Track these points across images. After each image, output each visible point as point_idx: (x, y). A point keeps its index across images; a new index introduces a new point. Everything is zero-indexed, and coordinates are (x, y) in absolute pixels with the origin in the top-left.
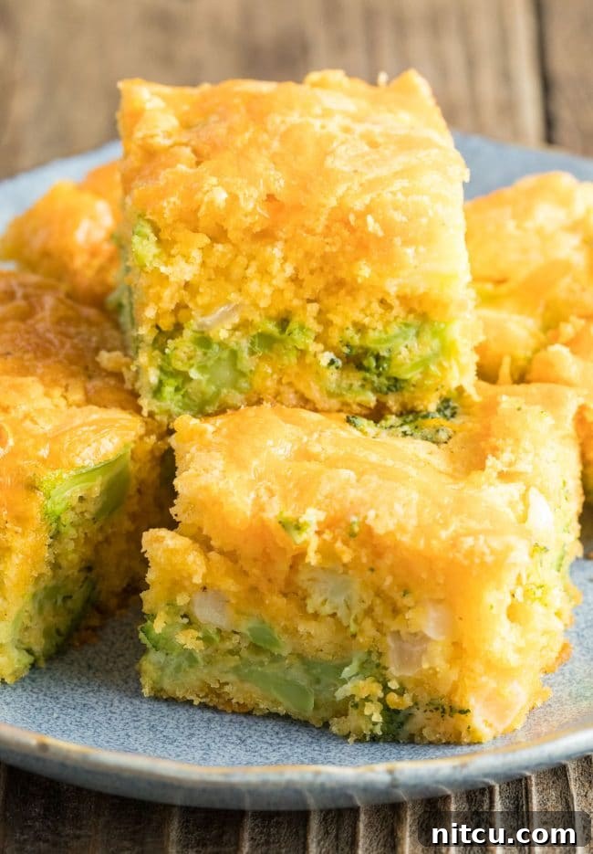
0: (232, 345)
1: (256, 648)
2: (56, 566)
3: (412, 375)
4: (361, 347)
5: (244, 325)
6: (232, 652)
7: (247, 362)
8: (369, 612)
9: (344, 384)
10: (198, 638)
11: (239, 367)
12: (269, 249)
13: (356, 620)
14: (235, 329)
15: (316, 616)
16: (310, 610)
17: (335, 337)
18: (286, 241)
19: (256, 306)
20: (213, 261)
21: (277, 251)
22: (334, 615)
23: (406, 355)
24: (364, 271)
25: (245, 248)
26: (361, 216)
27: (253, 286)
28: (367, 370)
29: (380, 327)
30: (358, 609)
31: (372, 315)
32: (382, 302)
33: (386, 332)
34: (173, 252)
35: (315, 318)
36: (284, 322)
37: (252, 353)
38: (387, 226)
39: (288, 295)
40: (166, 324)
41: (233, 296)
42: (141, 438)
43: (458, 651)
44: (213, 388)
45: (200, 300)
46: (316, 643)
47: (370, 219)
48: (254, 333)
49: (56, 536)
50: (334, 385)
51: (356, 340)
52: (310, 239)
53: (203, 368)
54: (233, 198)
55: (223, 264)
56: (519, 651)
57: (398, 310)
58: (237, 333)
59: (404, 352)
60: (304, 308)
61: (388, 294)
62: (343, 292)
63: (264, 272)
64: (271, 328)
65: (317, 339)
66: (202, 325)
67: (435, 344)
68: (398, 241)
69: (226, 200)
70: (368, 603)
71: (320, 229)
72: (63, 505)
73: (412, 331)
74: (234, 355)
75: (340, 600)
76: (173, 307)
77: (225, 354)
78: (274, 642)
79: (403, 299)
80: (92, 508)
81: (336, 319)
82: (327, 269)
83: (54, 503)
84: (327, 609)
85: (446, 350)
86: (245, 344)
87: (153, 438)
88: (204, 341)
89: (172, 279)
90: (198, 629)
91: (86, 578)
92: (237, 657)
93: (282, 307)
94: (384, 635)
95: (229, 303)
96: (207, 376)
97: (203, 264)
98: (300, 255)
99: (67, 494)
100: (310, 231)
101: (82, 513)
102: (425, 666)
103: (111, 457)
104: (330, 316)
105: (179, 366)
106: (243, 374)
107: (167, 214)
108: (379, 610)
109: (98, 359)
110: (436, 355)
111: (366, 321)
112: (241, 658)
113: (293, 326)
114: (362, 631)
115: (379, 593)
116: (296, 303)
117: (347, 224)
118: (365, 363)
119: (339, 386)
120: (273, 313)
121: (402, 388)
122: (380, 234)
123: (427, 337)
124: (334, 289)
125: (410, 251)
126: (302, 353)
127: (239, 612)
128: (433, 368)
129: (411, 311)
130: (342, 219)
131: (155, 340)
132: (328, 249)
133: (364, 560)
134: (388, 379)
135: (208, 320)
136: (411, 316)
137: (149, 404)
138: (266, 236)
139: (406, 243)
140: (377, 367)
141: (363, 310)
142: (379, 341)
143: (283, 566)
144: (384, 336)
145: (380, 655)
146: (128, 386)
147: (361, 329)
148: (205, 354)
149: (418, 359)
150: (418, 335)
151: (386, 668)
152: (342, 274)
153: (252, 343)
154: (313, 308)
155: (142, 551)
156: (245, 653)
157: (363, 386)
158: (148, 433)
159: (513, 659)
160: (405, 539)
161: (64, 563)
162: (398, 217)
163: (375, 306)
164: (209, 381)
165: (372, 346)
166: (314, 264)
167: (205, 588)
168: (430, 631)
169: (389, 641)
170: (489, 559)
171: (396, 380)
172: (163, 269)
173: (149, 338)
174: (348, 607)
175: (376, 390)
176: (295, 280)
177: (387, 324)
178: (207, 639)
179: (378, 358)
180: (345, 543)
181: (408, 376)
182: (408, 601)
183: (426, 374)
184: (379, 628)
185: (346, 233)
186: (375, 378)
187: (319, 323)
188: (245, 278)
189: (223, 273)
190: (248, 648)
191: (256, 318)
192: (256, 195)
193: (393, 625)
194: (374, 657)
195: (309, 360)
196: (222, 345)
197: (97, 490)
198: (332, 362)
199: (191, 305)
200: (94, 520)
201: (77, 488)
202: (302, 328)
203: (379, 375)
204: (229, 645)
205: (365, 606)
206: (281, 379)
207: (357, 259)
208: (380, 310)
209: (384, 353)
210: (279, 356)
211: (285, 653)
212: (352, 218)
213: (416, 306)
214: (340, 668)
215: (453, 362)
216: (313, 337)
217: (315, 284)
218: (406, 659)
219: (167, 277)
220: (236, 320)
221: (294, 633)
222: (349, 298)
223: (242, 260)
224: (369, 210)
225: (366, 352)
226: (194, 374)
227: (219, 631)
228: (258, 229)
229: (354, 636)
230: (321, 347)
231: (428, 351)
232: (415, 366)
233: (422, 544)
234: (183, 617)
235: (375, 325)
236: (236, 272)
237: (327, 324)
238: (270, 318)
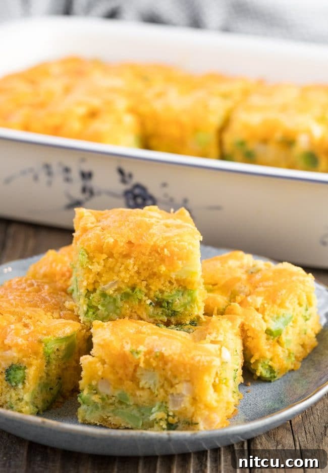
0: (114, 296)
1: (121, 402)
2: (48, 375)
3: (181, 310)
4: (162, 299)
5: (118, 290)
6: (112, 404)
7: (120, 303)
8: (162, 386)
9: (155, 312)
10: (99, 398)
11: (117, 305)
12: (129, 260)
13: (158, 390)
14: (115, 291)
15: (143, 389)
16: (141, 386)
17: (152, 294)
18: (135, 258)
19: (123, 282)
20: (108, 265)
21: (131, 261)
22: (149, 388)
23: (178, 302)
24: (163, 269)
25: (120, 260)
26: (163, 249)
27: (123, 274)
28: (164, 307)
29: (169, 291)
30: (158, 385)
31: (166, 286)
32: (170, 282)
33: (171, 293)
34: (94, 261)
35: (145, 287)
36: (133, 289)
37: (122, 300)
38: (172, 253)
39: (135, 278)
40: (91, 288)
41: (115, 278)
42: (80, 331)
43: (195, 400)
44: (107, 313)
45: (103, 279)
46: (143, 399)
47: (166, 250)
48: (122, 292)
49: (48, 363)
50: (151, 312)
51: (160, 296)
52: (144, 257)
53: (103, 305)
54: (116, 241)
55: (112, 266)
56: (217, 401)
57: (175, 285)
58: (116, 292)
59: (178, 301)
60: (141, 283)
61: (171, 278)
62: (155, 277)
63: (127, 269)
64: (129, 290)
65: (146, 295)
66: (104, 288)
67: (189, 298)
68: (175, 258)
69: (113, 242)
70: (162, 383)
71: (147, 253)
72: (51, 350)
73: (181, 294)
74: (115, 300)
75: (152, 382)
76: (93, 282)
77: (112, 300)
78: (127, 400)
79: (177, 281)
80: (61, 354)
81: (153, 287)
82: (149, 269)
83: (48, 348)
84: (147, 386)
85: (193, 301)
86: (119, 297)
87: (85, 330)
88: (104, 295)
89: (93, 270)
90: (100, 394)
91: (58, 382)
92: (113, 406)
93: (133, 283)
94: (167, 395)
95: (113, 280)
96: (105, 308)
97: (104, 266)
98: (140, 263)
99: (53, 346)
100: (144, 254)
101: (58, 356)
102: (183, 406)
103: (69, 335)
104: (150, 286)
105: (94, 304)
106: (118, 308)
107: (92, 246)
108: (166, 385)
109: (65, 305)
110: (189, 302)
111: (164, 288)
112: (115, 407)
113: (137, 290)
114: (159, 394)
115: (166, 379)
116: (138, 281)
117: (157, 252)
118: (163, 305)
119: (153, 313)
120: (130, 285)
121: (177, 315)
122: (169, 255)
123: (186, 296)
124: (152, 276)
125: (180, 262)
126: (140, 301)
127: (114, 388)
128: (188, 307)
129: (180, 285)
130: (156, 251)
131: (86, 295)
132: (150, 261)
133: (161, 365)
134: (172, 311)
135: (106, 287)
136: (180, 287)
137: (83, 319)
138: (127, 256)
139: (179, 259)
140: (168, 306)
141: (162, 284)
142: (169, 296)
143: (131, 369)
144: (170, 294)
145: (166, 403)
146: (76, 313)
147: (162, 292)
148: (104, 300)
149: (182, 304)
150: (183, 295)
151: (168, 408)
152: (155, 270)
153: (122, 296)
154: (144, 283)
155: (80, 363)
156: (116, 404)
157: (162, 314)
158: (83, 329)
159: (215, 404)
160: (176, 357)
161: (51, 374)
162: (176, 249)
163: (167, 283)
164: (105, 310)
165: (166, 298)
166: (145, 267)
167: (102, 378)
168: (184, 392)
169: (170, 397)
170: (206, 364)
171: (175, 311)
172: (90, 267)
173: (84, 294)
174: (155, 385)
175: (167, 315)
176: (138, 273)
177: (172, 290)
178: (103, 399)
179: (168, 303)
180: (154, 359)
181: (179, 310)
182: (177, 381)
183: (185, 309)
184: (166, 392)
185: (157, 255)
186: (167, 310)
187: (147, 289)
188: (119, 272)
189: (111, 269)
190: (117, 402)
191: (123, 286)
192: (124, 241)
193: (171, 391)
194: (164, 404)
195: (143, 303)
196: (111, 296)
197: (63, 347)
198: (151, 304)
199: (99, 281)
200: (62, 359)
201: (57, 345)
202: (140, 291)
203: (168, 309)
204: (111, 401)
205: (161, 384)
206: (132, 310)
207: (161, 264)
208: (169, 285)
209: (170, 301)
210: (132, 301)
211: (131, 403)
212: (159, 250)
213: (182, 284)
214: (151, 409)
215: (195, 305)
216: (144, 294)
217: (145, 274)
218: (175, 403)
219: (91, 270)
220: (116, 287)
221: (134, 395)
222: (158, 280)
223: (119, 264)
224: (165, 247)
225: (163, 300)
226: (100, 307)
227: (107, 396)
228: (124, 253)
229: (157, 396)
230: (147, 298)
231: (186, 301)
232: (182, 306)
233: (181, 359)
234: (94, 390)
235: (167, 290)
236: (117, 269)
237: (150, 290)
238: (128, 287)
